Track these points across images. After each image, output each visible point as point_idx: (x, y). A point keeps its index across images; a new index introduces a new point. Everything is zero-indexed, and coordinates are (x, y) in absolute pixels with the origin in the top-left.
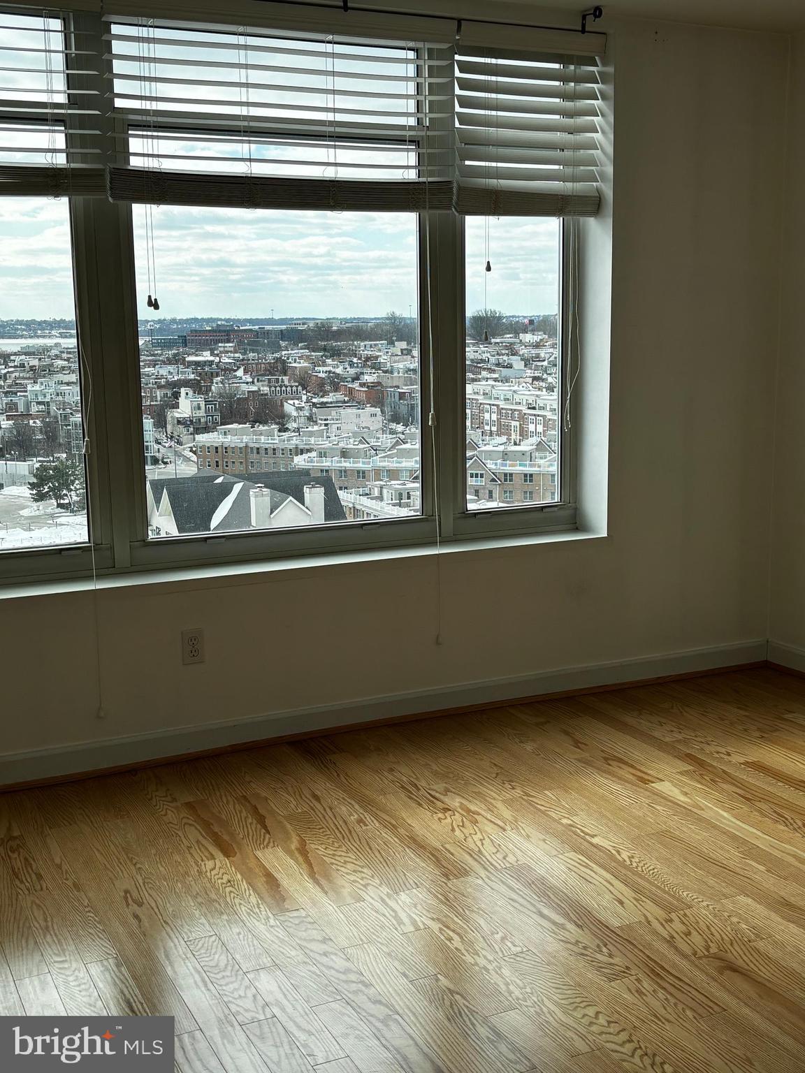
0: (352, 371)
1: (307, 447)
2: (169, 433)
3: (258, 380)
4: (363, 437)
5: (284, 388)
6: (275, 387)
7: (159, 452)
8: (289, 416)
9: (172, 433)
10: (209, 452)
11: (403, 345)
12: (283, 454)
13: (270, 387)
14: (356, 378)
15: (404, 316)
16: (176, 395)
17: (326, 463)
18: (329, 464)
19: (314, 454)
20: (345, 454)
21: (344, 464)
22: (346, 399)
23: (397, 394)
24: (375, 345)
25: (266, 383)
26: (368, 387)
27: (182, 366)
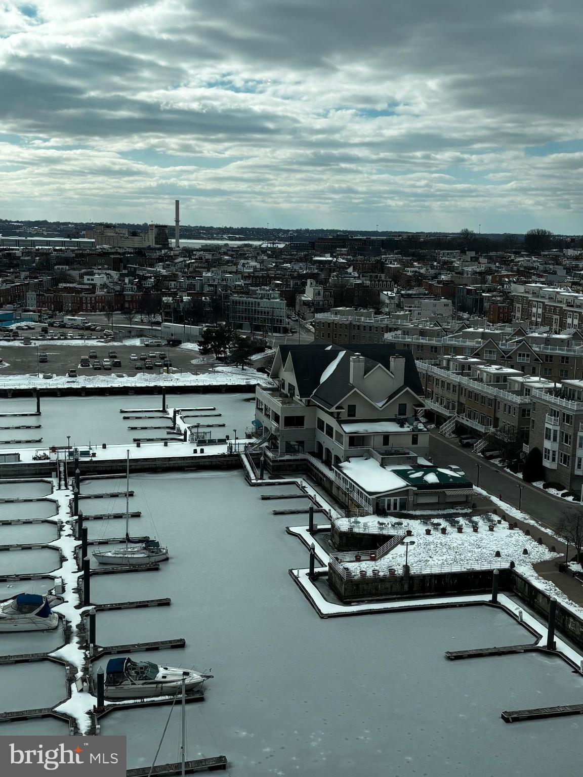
0: (432, 272)
1: (395, 327)
2: (297, 310)
3: (363, 276)
4: (437, 322)
5: (381, 282)
6: (375, 281)
7: (289, 324)
8: (383, 303)
9: (299, 311)
10: (323, 326)
11: (473, 254)
12: (376, 331)
13: (371, 281)
14: (435, 277)
15: (475, 232)
16: (305, 284)
17: (408, 340)
18: (410, 340)
19: (399, 332)
20: (423, 333)
21: (421, 341)
22: (426, 292)
23: (465, 291)
24: (451, 253)
25: (368, 278)
26: (443, 284)
27: (310, 264)
